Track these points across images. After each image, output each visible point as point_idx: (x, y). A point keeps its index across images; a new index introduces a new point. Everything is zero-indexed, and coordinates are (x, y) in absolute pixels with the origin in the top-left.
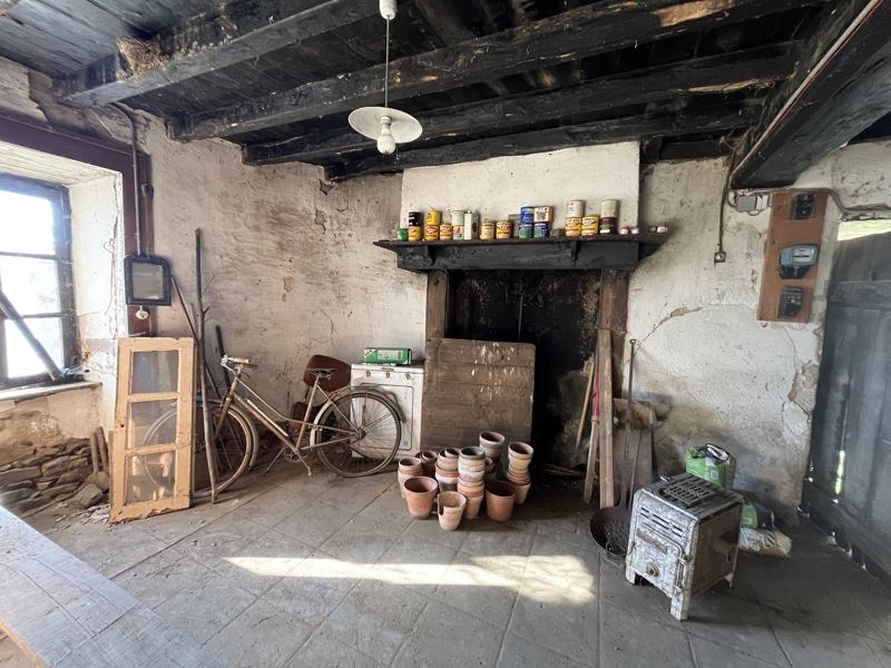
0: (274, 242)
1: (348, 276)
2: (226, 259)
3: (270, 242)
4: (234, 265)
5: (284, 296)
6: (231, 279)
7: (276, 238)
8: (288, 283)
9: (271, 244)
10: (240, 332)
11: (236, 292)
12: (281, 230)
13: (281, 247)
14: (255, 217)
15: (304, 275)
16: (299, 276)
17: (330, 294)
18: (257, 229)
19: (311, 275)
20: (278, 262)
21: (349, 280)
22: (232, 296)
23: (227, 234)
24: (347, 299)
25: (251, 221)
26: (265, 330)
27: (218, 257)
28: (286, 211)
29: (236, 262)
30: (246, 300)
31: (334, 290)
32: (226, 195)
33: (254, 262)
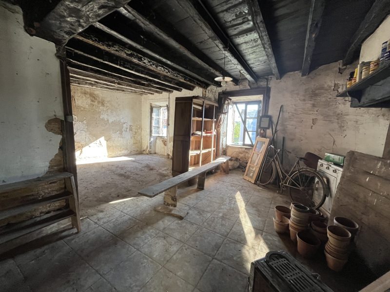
0: (311, 104)
1: (347, 115)
2: (290, 114)
3: (309, 104)
4: (293, 115)
5: (312, 126)
6: (291, 121)
7: (312, 102)
8: (314, 121)
9: (309, 105)
10: (292, 140)
11: (292, 125)
12: (315, 98)
13: (314, 105)
14: (304, 96)
15: (322, 117)
16: (320, 117)
17: (335, 126)
18: (304, 100)
19: (327, 117)
20: (311, 112)
21: (347, 117)
22: (291, 127)
23: (292, 105)
24: (345, 128)
25: (302, 98)
26: (302, 140)
27: (287, 113)
28: (319, 89)
29: (294, 114)
30: (296, 128)
31: (338, 123)
32: (293, 91)
33: (301, 114)
